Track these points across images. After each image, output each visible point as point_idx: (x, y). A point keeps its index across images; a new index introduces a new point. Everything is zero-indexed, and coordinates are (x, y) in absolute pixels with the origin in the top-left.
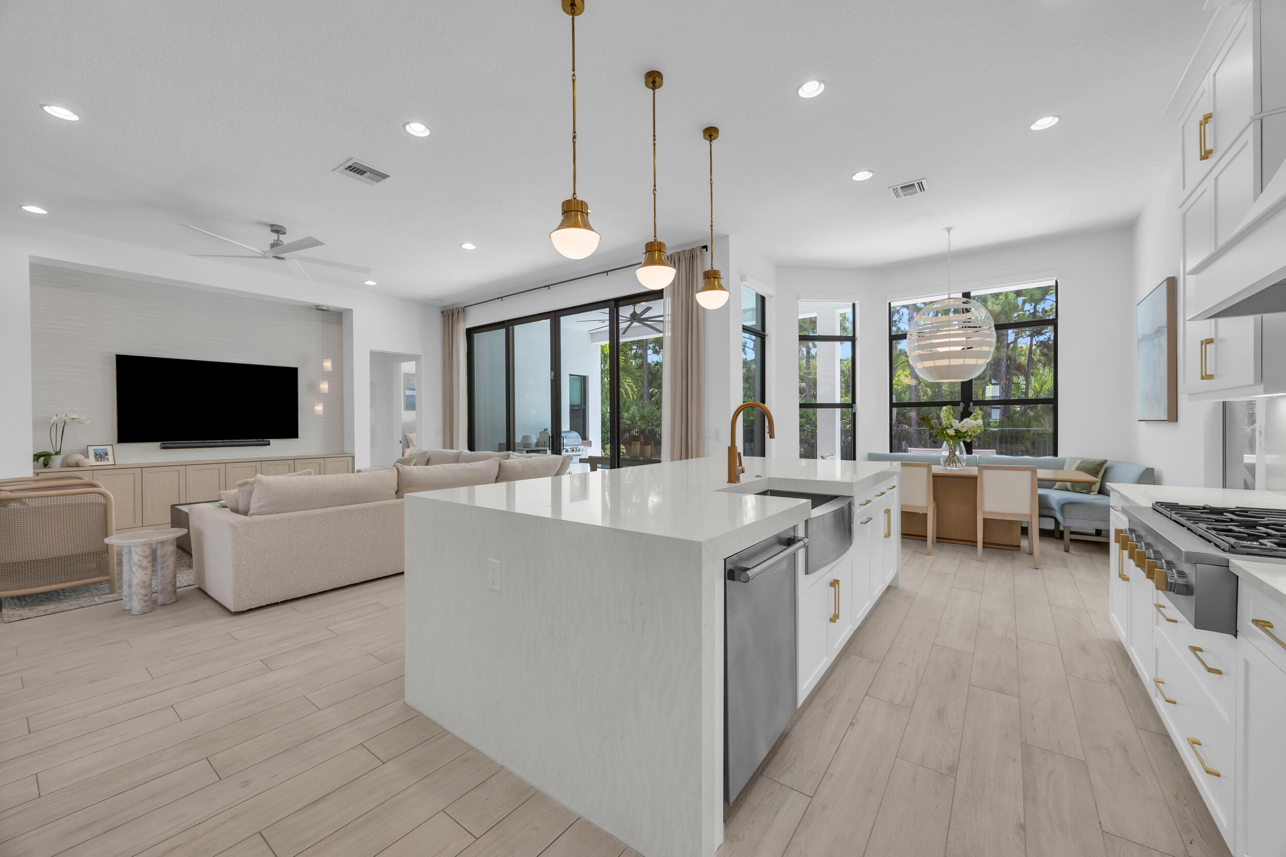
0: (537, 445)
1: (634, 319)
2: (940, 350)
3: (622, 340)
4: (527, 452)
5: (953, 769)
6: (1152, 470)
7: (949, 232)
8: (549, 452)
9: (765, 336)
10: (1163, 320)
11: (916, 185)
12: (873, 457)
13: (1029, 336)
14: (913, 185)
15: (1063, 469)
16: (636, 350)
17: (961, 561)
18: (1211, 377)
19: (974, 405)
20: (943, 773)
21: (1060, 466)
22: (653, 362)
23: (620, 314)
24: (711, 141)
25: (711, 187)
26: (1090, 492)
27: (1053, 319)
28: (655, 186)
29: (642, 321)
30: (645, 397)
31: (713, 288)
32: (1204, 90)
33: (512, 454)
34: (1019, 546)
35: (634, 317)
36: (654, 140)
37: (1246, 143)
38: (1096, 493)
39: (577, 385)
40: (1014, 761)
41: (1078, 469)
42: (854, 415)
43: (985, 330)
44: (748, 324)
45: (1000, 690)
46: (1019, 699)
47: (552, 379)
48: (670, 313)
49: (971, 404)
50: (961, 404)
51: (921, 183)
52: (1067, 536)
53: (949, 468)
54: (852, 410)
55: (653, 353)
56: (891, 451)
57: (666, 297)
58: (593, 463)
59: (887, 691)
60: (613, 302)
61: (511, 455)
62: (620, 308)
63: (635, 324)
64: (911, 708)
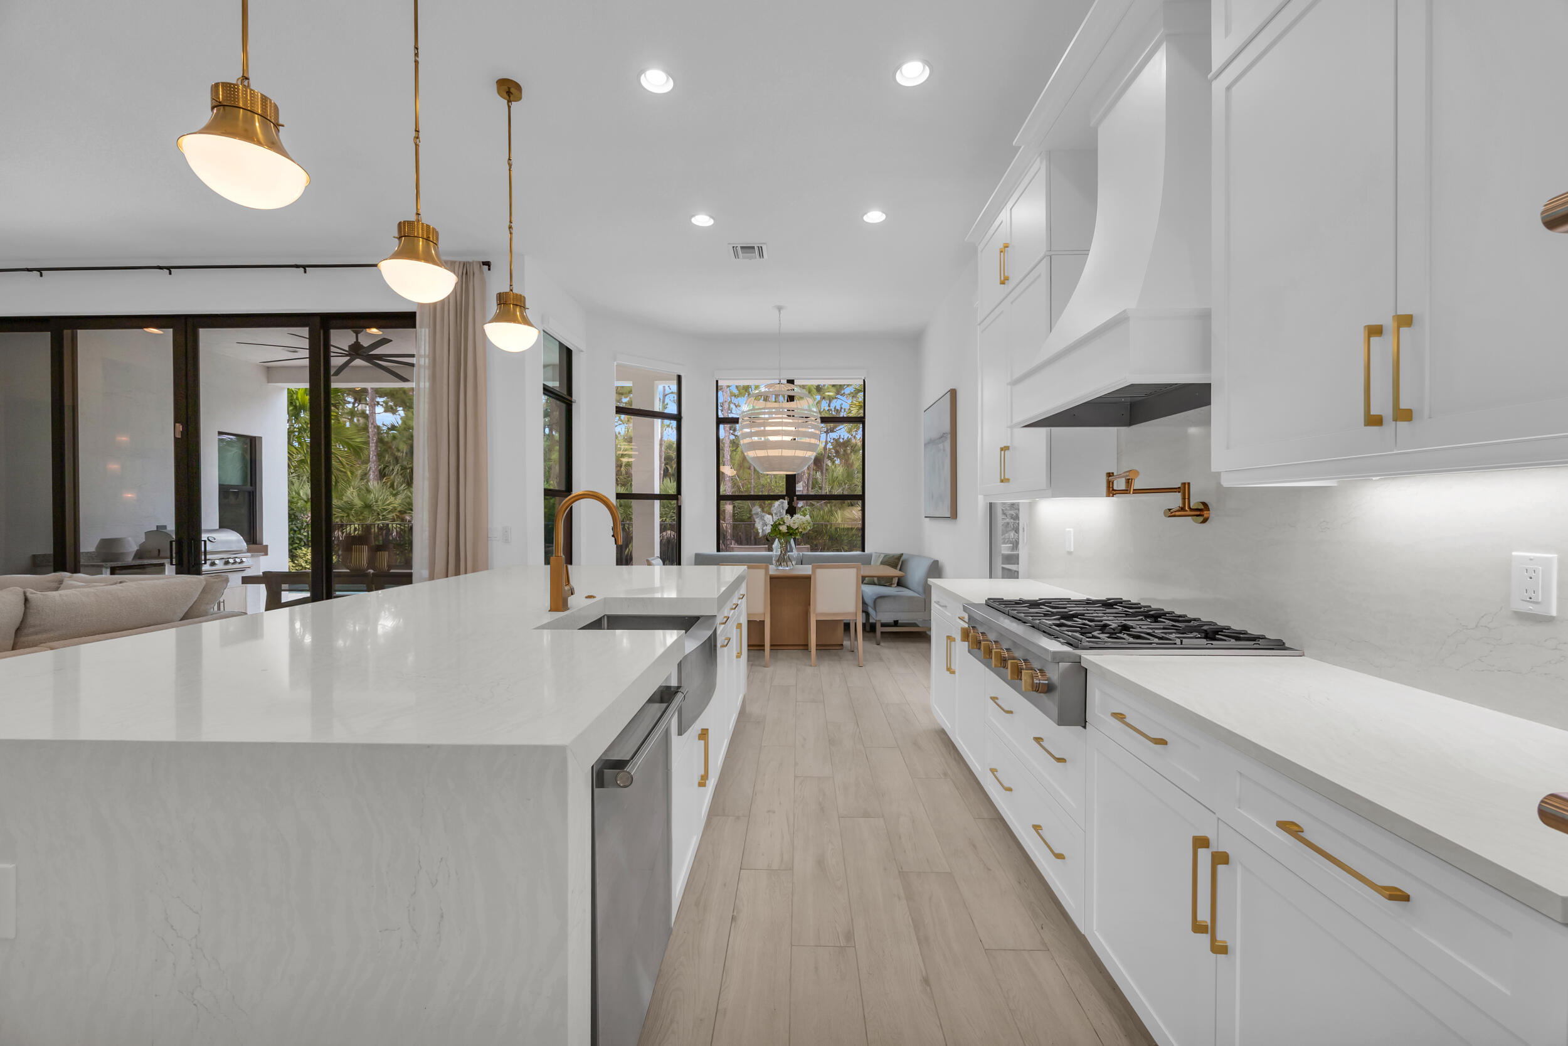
0: (139, 555)
1: (358, 354)
2: (772, 438)
3: (334, 385)
4: (113, 571)
5: (849, 936)
6: (937, 561)
7: (780, 311)
8: (170, 569)
9: (571, 402)
10: (947, 427)
11: (756, 249)
12: (701, 560)
13: (825, 432)
14: (753, 248)
15: (870, 564)
16: (354, 404)
17: (797, 670)
18: (1008, 480)
19: (797, 499)
20: (842, 945)
21: (867, 561)
22: (384, 425)
23: (332, 343)
24: (509, 101)
25: (510, 170)
26: (892, 584)
27: (862, 417)
28: (417, 131)
29: (370, 359)
30: (371, 476)
31: (512, 319)
32: (1002, 222)
33: (70, 577)
34: (842, 645)
35: (356, 351)
36: (416, 55)
37: (1040, 276)
38: (896, 585)
39: (235, 452)
40: (899, 898)
41: (883, 563)
42: (679, 508)
43: (812, 421)
44: (550, 384)
45: (866, 815)
46: (884, 819)
47: (179, 436)
48: (427, 353)
49: (795, 498)
50: (786, 497)
51: (761, 247)
52: (879, 629)
53: (781, 568)
54: (677, 503)
55: (385, 411)
56: (718, 550)
57: (421, 327)
58: (274, 583)
59: (763, 855)
60: (318, 320)
61: (66, 579)
62: (332, 331)
63: (358, 362)
64: (792, 869)
